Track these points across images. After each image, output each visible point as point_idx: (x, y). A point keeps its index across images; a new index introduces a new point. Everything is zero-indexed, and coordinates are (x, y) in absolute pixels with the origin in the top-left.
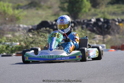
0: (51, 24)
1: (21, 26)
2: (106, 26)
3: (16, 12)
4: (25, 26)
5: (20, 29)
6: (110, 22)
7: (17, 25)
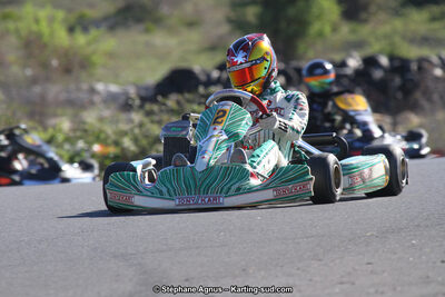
0: (203, 78)
1: (100, 87)
2: (397, 81)
3: (81, 39)
4: (114, 88)
5: (97, 99)
6: (414, 67)
7: (85, 86)
